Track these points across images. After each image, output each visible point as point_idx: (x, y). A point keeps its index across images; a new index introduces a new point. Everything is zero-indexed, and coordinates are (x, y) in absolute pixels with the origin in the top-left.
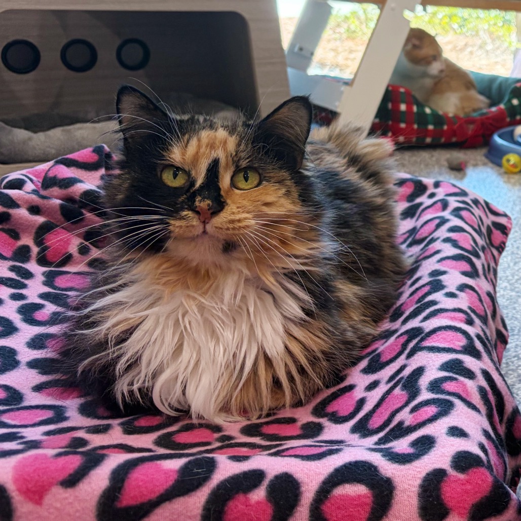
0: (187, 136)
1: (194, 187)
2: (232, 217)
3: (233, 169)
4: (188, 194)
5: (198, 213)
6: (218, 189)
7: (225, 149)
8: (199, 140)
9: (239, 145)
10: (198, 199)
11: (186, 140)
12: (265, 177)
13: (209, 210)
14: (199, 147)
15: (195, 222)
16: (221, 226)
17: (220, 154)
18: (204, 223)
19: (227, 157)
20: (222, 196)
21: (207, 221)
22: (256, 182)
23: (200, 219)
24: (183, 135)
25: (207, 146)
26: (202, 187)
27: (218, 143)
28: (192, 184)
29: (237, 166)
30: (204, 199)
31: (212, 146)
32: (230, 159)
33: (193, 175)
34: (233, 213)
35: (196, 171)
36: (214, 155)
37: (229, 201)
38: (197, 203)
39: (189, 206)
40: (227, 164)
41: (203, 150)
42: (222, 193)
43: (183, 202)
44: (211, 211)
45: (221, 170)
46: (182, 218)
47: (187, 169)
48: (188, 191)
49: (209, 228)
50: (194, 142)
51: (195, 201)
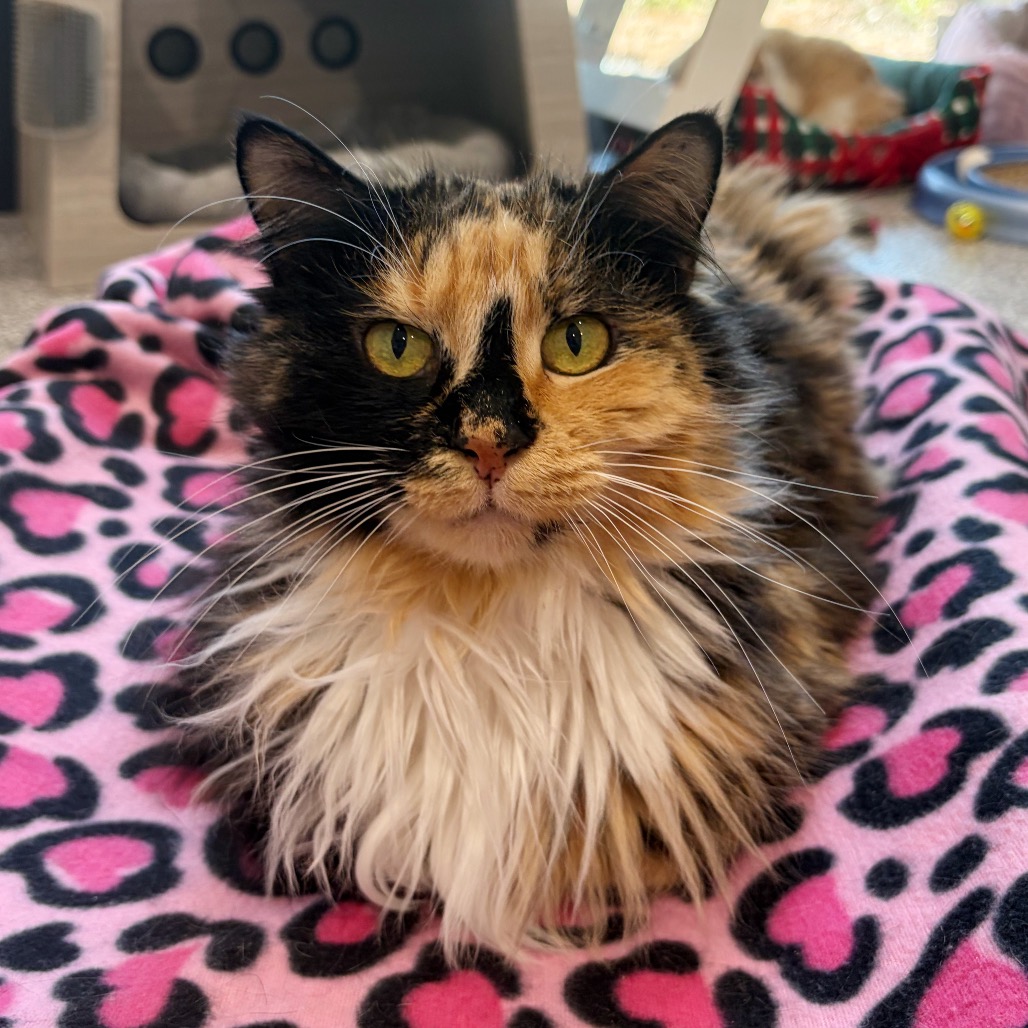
0: (420, 239)
1: (452, 378)
3: (545, 321)
4: (439, 400)
5: (469, 455)
6: (516, 384)
7: (523, 271)
8: (454, 249)
9: (553, 253)
10: (468, 416)
11: (419, 251)
12: (622, 333)
13: (499, 445)
14: (455, 267)
15: (466, 480)
16: (530, 489)
17: (512, 286)
18: (489, 479)
19: (529, 291)
20: (529, 404)
21: (495, 475)
22: (598, 354)
23: (477, 471)
24: (411, 235)
25: (476, 265)
26: (474, 382)
27: (501, 255)
28: (446, 369)
29: (556, 315)
30: (483, 415)
31: (488, 264)
32: (538, 298)
33: (447, 344)
34: (560, 452)
35: (453, 335)
36: (496, 289)
37: (546, 416)
38: (467, 430)
39: (445, 435)
40: (530, 313)
41: (466, 277)
42: (528, 394)
43: (427, 425)
44: (505, 449)
45: (517, 328)
46: (431, 474)
47: (428, 329)
48: (436, 390)
49: (500, 493)
50: (440, 255)
51: (459, 424)
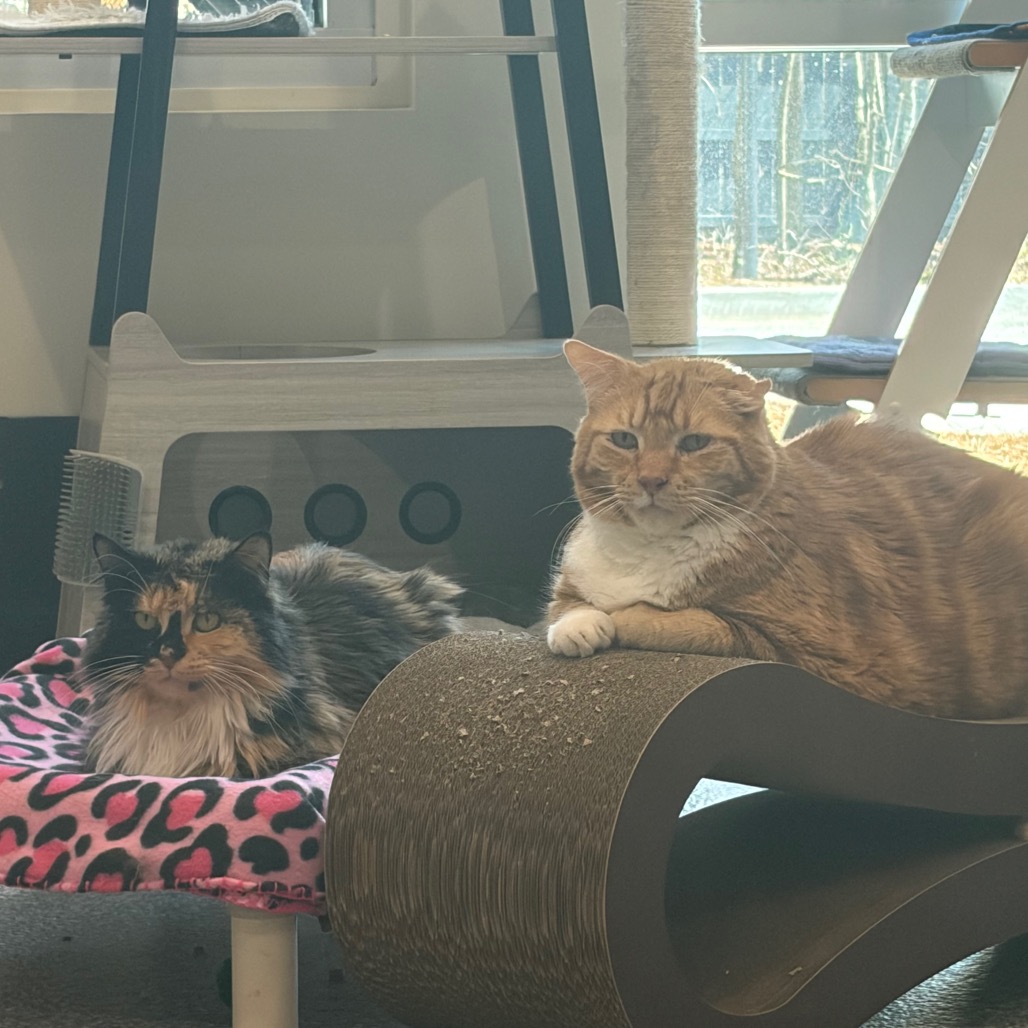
1: (160, 633)
2: (193, 663)
3: (193, 615)
5: (163, 660)
6: (180, 637)
7: (186, 601)
8: (164, 595)
9: (198, 592)
10: (163, 646)
11: (152, 591)
12: (223, 618)
13: (172, 657)
14: (164, 601)
15: (162, 668)
16: (182, 671)
17: (182, 607)
18: (169, 667)
19: (188, 608)
20: (183, 643)
21: (171, 666)
22: (216, 624)
23: (165, 665)
26: (166, 635)
28: (159, 629)
29: (197, 613)
30: (167, 646)
32: (190, 609)
33: (159, 621)
34: (194, 660)
35: (162, 619)
36: (176, 608)
37: (190, 647)
38: (161, 652)
39: (156, 653)
40: (188, 615)
41: (166, 606)
42: (184, 640)
43: (151, 649)
44: (174, 658)
45: (182, 619)
46: (151, 665)
47: (154, 616)
49: (174, 672)
50: (159, 594)
51: (160, 649)
